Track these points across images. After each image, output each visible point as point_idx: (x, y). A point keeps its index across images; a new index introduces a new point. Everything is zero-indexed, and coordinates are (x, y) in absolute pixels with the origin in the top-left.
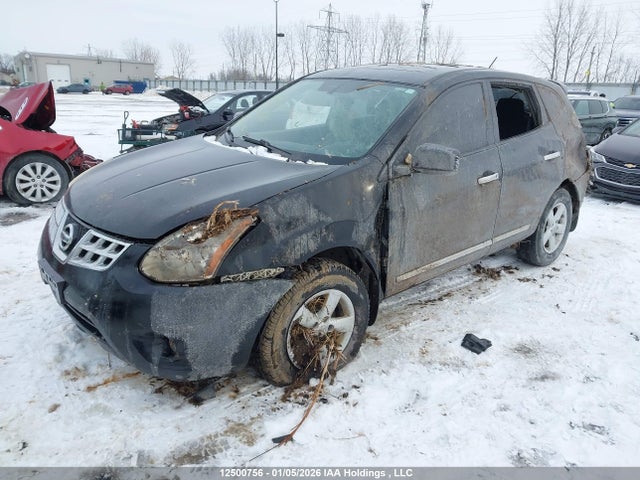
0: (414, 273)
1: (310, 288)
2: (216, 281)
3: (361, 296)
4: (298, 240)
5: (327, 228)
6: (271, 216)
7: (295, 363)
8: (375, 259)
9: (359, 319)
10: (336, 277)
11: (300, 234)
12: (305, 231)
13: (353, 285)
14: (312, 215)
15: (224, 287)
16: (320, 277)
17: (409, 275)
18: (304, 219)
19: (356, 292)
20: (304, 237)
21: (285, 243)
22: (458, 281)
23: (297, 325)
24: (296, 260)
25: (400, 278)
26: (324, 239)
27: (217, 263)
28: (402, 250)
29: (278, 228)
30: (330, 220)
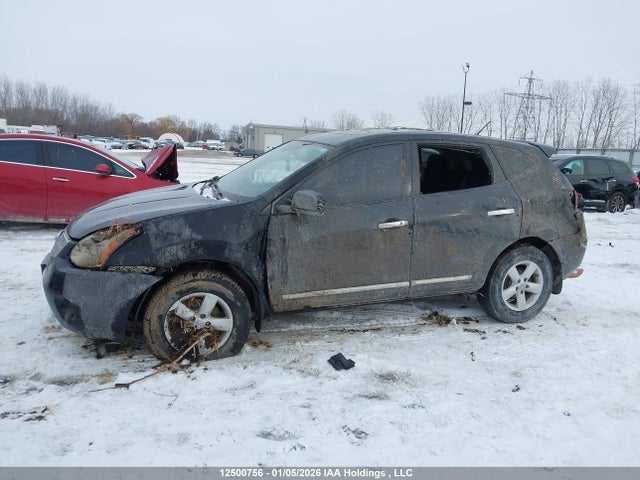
0: (303, 295)
1: (184, 288)
2: (105, 269)
3: (238, 303)
4: (169, 249)
5: (196, 244)
6: (152, 229)
7: (173, 345)
8: (256, 276)
9: (238, 323)
10: (210, 283)
11: (171, 245)
12: (177, 244)
13: (229, 293)
14: (187, 233)
15: (106, 273)
16: (194, 281)
17: (296, 296)
18: (179, 235)
19: (233, 299)
20: (174, 247)
21: (158, 250)
22: (402, 321)
23: (173, 314)
24: (166, 264)
25: (285, 297)
26: (193, 252)
27: (105, 257)
28: (284, 273)
29: (156, 239)
30: (200, 237)
